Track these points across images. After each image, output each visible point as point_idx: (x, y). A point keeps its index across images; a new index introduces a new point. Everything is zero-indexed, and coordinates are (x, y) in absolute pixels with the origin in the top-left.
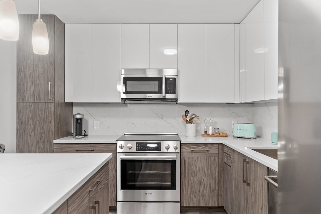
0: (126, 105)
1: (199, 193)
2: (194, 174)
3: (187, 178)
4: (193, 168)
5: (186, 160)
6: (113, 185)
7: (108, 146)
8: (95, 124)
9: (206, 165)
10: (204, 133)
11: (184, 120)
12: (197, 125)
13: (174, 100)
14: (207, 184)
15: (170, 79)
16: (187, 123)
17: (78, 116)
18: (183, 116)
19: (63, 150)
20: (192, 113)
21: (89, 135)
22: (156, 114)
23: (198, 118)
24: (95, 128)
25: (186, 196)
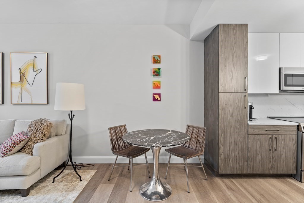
0: (267, 95)
19: (256, 131)
22: (290, 102)
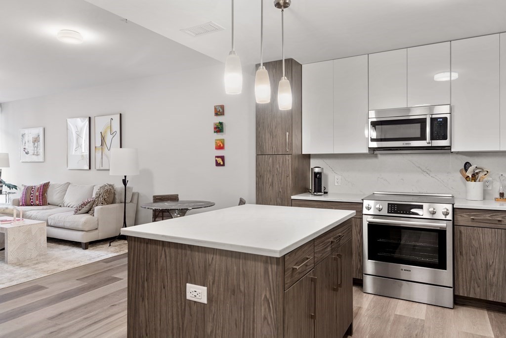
0: (376, 156)
1: (485, 280)
2: (477, 253)
3: (465, 257)
4: (475, 244)
5: (463, 231)
6: (359, 253)
7: (352, 206)
8: (336, 179)
9: (497, 241)
10: (498, 196)
11: (463, 175)
12: (487, 184)
13: (446, 148)
14: (499, 270)
15: (439, 120)
16: (467, 181)
17: (317, 170)
18: (461, 171)
20: (476, 166)
21: (329, 192)
22: (419, 167)
23: (486, 173)
24: (336, 184)
25: (463, 281)
